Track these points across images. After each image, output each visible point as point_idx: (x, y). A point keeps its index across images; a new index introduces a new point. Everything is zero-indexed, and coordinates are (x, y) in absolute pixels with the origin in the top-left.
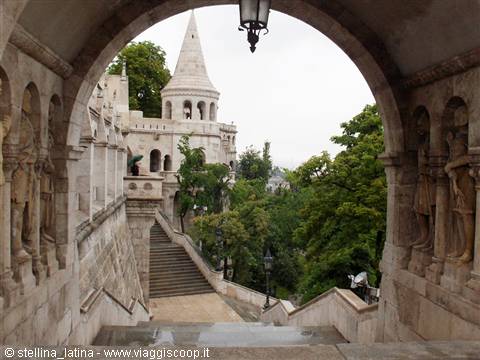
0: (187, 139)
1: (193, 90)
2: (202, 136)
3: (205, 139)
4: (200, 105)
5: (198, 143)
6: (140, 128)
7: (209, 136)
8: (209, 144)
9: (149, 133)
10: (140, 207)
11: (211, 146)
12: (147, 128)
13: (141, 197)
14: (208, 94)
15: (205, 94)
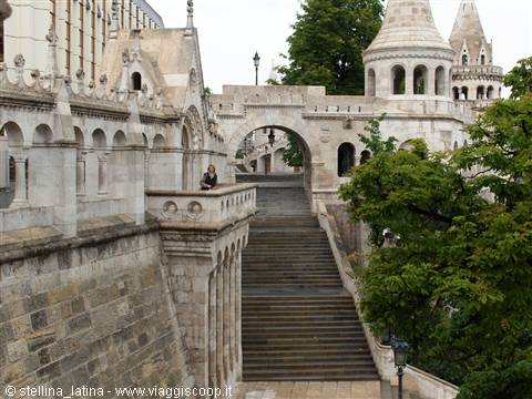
0: (377, 125)
1: (405, 48)
2: (421, 119)
3: (427, 124)
4: (419, 72)
5: (415, 130)
6: (321, 112)
7: (433, 119)
8: (433, 130)
9: (334, 118)
10: (186, 241)
11: (438, 135)
12: (332, 111)
13: (183, 225)
14: (431, 53)
15: (426, 53)
